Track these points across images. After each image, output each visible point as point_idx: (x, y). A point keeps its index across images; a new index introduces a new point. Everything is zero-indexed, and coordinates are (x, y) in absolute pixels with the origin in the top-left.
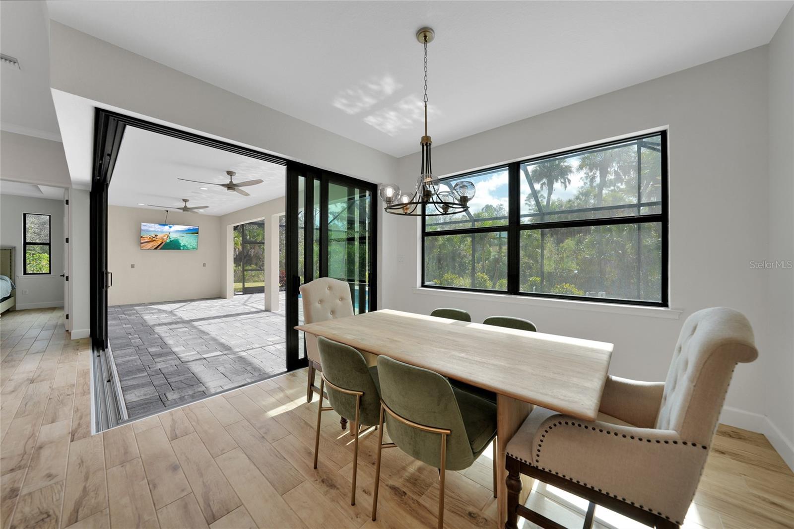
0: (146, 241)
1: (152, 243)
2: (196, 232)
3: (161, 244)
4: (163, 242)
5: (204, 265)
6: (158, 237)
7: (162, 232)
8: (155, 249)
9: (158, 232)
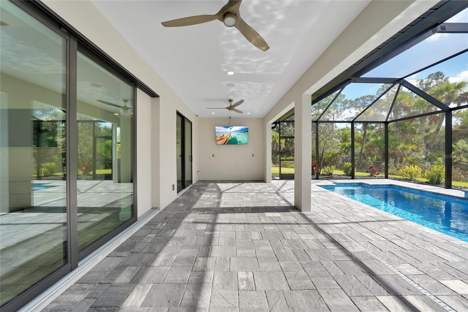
0: (218, 139)
1: (221, 141)
2: (246, 131)
3: (226, 141)
4: (227, 140)
5: (253, 155)
6: (224, 136)
7: (227, 133)
8: (223, 144)
9: (224, 132)
